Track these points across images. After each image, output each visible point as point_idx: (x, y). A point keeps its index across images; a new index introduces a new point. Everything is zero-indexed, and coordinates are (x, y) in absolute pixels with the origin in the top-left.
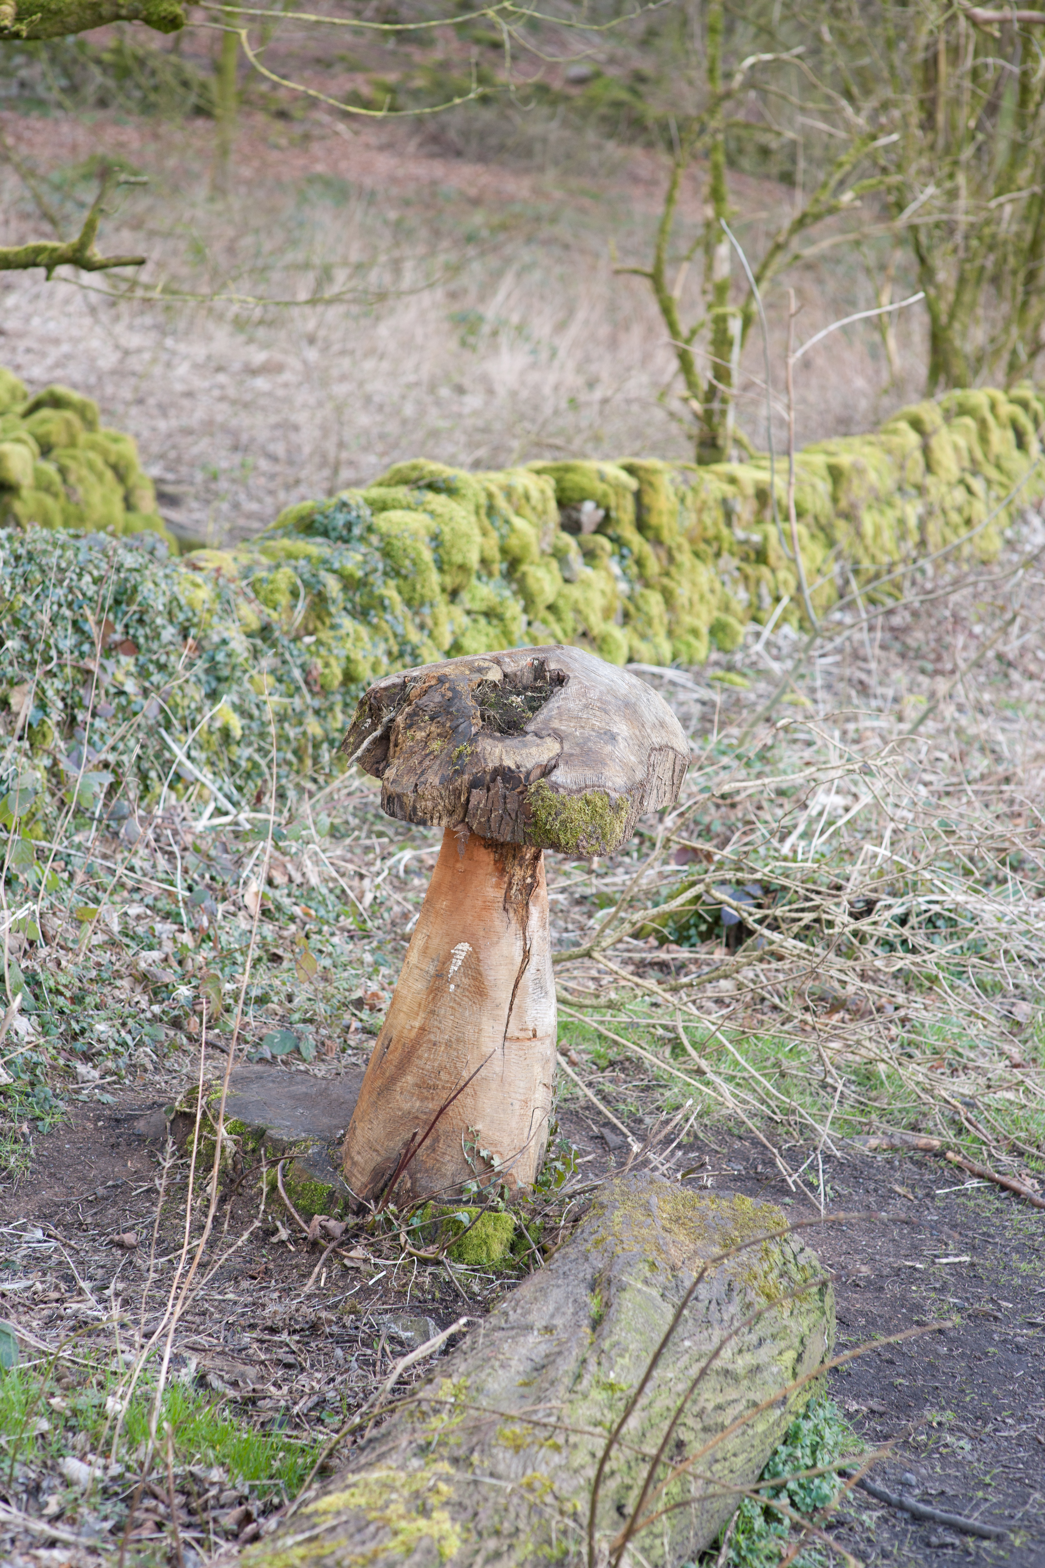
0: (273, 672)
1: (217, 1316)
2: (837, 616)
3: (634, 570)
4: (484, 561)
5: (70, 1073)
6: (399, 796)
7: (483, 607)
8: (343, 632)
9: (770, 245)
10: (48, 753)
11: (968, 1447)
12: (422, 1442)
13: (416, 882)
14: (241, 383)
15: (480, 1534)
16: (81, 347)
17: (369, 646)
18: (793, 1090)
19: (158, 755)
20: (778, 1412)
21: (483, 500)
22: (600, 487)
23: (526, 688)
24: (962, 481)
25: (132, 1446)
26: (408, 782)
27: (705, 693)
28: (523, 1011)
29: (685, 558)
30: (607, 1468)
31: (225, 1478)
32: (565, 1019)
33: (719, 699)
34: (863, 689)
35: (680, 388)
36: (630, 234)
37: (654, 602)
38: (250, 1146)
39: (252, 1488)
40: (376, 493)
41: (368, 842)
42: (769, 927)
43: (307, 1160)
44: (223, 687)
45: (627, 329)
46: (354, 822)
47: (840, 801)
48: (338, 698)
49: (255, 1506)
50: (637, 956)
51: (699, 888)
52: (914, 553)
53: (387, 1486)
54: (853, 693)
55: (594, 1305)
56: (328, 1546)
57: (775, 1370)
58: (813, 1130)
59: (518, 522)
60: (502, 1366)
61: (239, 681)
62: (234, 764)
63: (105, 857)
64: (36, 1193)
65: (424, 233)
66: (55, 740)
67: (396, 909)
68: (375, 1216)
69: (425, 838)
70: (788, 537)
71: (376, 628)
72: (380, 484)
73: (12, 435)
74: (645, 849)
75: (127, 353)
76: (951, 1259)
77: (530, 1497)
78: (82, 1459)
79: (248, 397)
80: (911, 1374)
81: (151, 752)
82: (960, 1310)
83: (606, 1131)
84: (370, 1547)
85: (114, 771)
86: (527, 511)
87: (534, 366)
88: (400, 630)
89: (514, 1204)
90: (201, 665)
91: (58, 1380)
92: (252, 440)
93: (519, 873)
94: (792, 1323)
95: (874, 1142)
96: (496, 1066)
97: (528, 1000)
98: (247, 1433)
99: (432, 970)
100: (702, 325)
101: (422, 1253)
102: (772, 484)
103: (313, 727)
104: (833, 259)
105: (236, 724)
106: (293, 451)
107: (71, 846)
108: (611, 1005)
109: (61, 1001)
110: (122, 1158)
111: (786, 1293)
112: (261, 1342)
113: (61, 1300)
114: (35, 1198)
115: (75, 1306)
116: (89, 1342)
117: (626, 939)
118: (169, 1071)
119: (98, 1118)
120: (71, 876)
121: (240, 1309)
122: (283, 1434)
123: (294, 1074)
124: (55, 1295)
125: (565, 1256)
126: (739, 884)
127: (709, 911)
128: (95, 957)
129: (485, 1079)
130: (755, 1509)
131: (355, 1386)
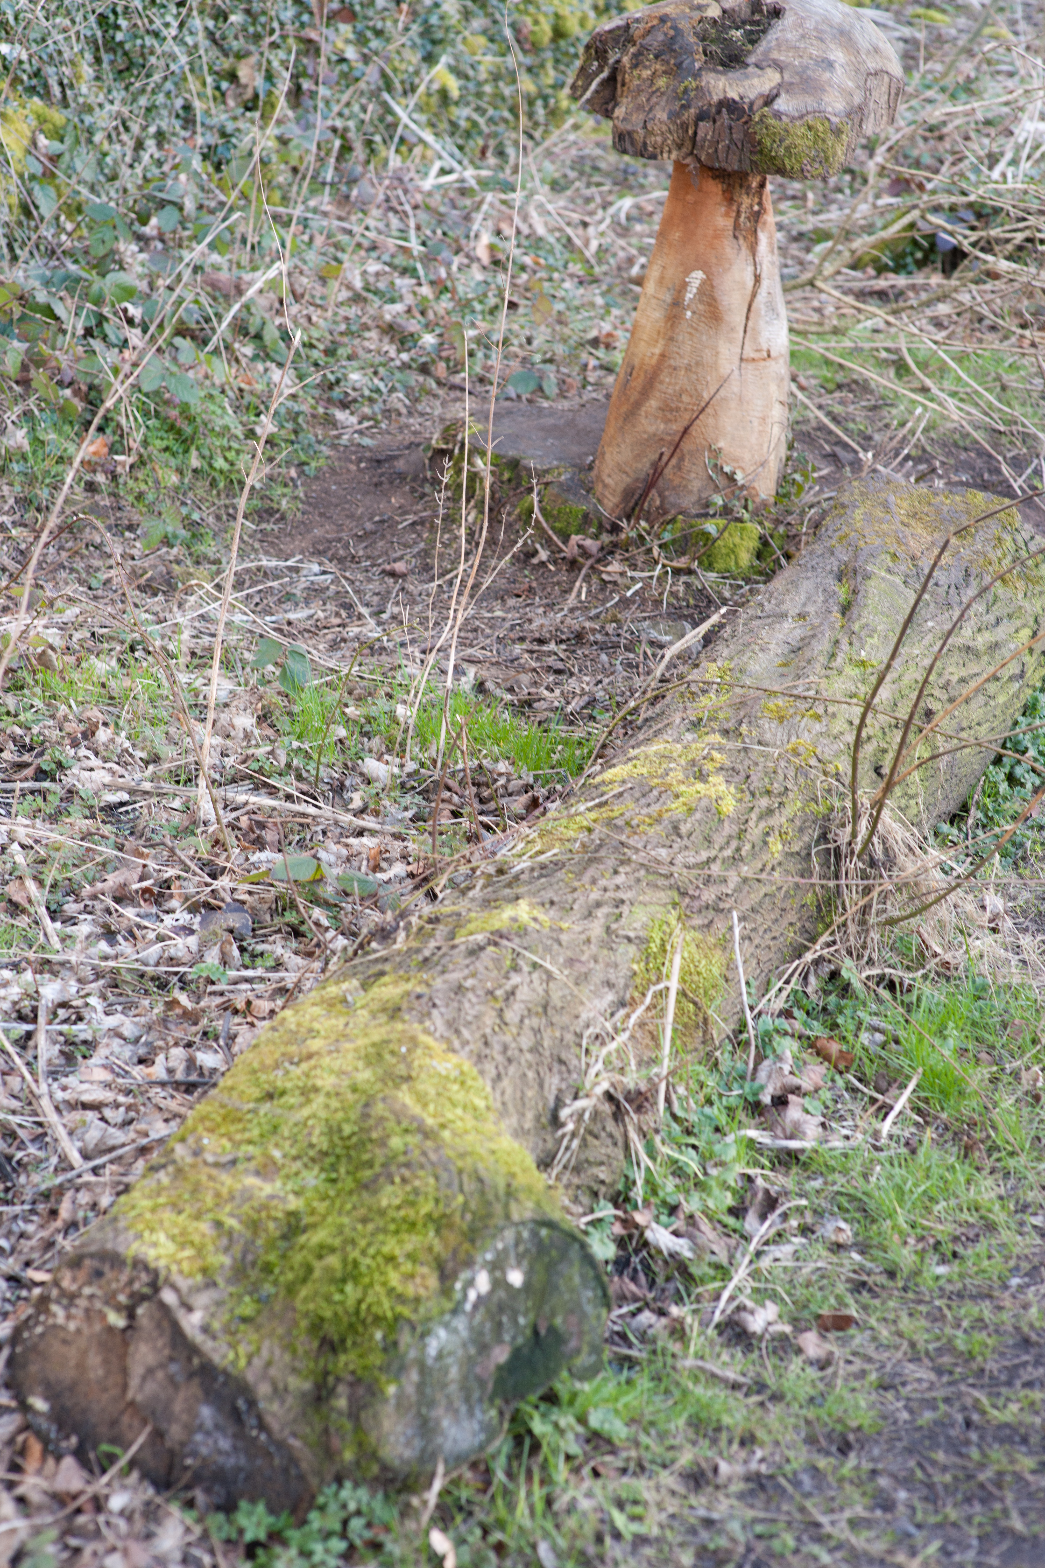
0: (484, 32)
1: (488, 631)
5: (329, 421)
6: (630, 133)
12: (693, 718)
13: (638, 228)
15: (753, 794)
18: (1014, 403)
19: (382, 119)
20: (1017, 685)
23: (744, 23)
25: (424, 746)
26: (637, 119)
27: (907, 31)
28: (757, 333)
30: (864, 734)
31: (511, 769)
32: (794, 347)
33: (921, 36)
38: (506, 476)
39: (536, 778)
41: (588, 192)
42: (982, 250)
43: (561, 484)
44: (438, 49)
46: (572, 175)
48: (548, 55)
49: (541, 792)
50: (857, 285)
51: (915, 214)
53: (665, 757)
55: (842, 593)
56: (618, 809)
57: (1012, 646)
58: (1036, 438)
60: (762, 650)
61: (453, 43)
62: (454, 125)
63: (340, 218)
64: (308, 531)
66: (284, 109)
67: (621, 254)
68: (628, 531)
69: (642, 186)
74: (857, 185)
77: (796, 761)
78: (380, 759)
83: (838, 450)
84: (655, 808)
85: (342, 137)
89: (757, 514)
90: (416, 28)
91: (350, 693)
93: (746, 201)
94: (1026, 604)
96: (734, 386)
97: (762, 323)
98: (527, 730)
99: (668, 298)
101: (675, 564)
103: (526, 84)
105: (454, 85)
107: (307, 209)
108: (836, 331)
109: (316, 354)
110: (386, 495)
111: (1019, 576)
112: (531, 652)
113: (343, 625)
114: (309, 536)
115: (356, 630)
116: (374, 660)
117: (845, 270)
118: (422, 414)
119: (360, 460)
120: (311, 239)
121: (507, 625)
122: (559, 730)
123: (541, 409)
124: (336, 621)
125: (811, 553)
126: (953, 209)
127: (924, 237)
128: (343, 311)
129: (724, 399)
130: (999, 775)
131: (621, 686)
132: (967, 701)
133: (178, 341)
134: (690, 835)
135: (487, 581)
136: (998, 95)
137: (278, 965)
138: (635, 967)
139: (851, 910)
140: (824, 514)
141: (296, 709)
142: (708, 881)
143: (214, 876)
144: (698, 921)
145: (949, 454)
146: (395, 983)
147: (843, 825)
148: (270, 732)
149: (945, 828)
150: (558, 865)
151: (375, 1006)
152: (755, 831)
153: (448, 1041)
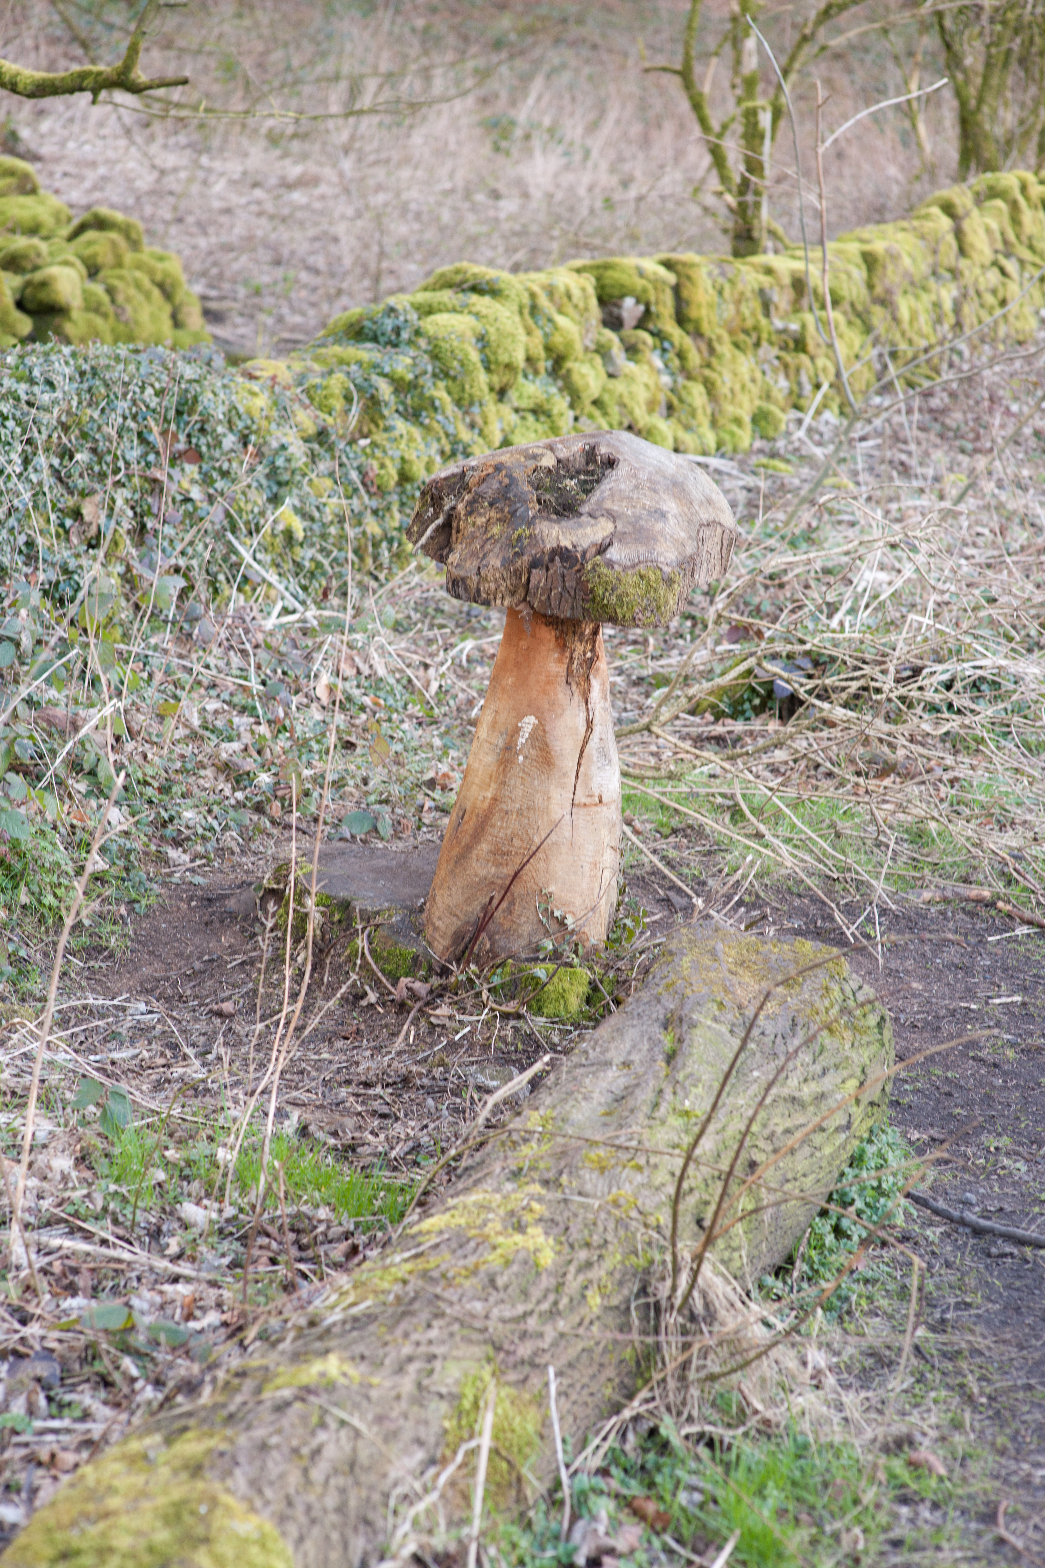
0: (331, 475)
1: (314, 1073)
2: (877, 400)
3: (676, 362)
4: (529, 360)
5: (161, 859)
6: (464, 580)
7: (531, 405)
8: (396, 433)
9: (797, 37)
10: (121, 560)
11: (1024, 1169)
12: (514, 1168)
13: (479, 670)
14: (278, 197)
15: (572, 1246)
16: (118, 167)
17: (422, 446)
18: (848, 850)
19: (225, 559)
20: (843, 1136)
21: (526, 300)
22: (640, 283)
23: (578, 472)
24: (995, 263)
25: (244, 1190)
26: (471, 565)
27: (750, 481)
28: (588, 778)
29: (725, 349)
30: (685, 1185)
31: (332, 1216)
32: (628, 791)
33: (763, 485)
34: (904, 470)
35: (714, 183)
36: (657, 31)
37: (697, 393)
38: (337, 917)
39: (357, 1225)
40: (421, 297)
41: (431, 634)
42: (818, 697)
43: (391, 927)
44: (283, 491)
45: (659, 127)
46: (416, 616)
47: (883, 576)
48: (395, 498)
49: (361, 1239)
50: (694, 731)
51: (752, 661)
52: (950, 336)
53: (484, 1207)
54: (895, 474)
55: (667, 1041)
56: (433, 1261)
57: (839, 1097)
58: (869, 886)
59: (561, 320)
60: (585, 1098)
61: (299, 485)
62: (298, 565)
63: (180, 656)
64: (136, 969)
65: (452, 40)
66: (127, 547)
67: (461, 696)
68: (458, 975)
69: (485, 629)
70: (824, 324)
71: (428, 429)
72: (425, 289)
73: (60, 258)
74: (697, 631)
75: (163, 172)
76: (1004, 1000)
77: (617, 1212)
78: (198, 1203)
79: (286, 211)
80: (968, 1104)
81: (218, 556)
82: (1013, 1045)
83: (672, 894)
84: (471, 1260)
85: (186, 576)
86: (569, 309)
87: (567, 167)
88: (451, 430)
89: (587, 960)
90: (262, 470)
91: (171, 1135)
92: (293, 253)
93: (579, 648)
94: (853, 1054)
95: (927, 895)
96: (566, 831)
97: (594, 769)
98: (348, 1174)
99: (501, 743)
100: (733, 119)
101: (503, 1008)
102: (807, 272)
103: (372, 527)
104: (861, 47)
105: (298, 526)
106: (334, 262)
107: (148, 647)
108: (671, 776)
109: (150, 792)
110: (216, 934)
111: (846, 1027)
112: (357, 1095)
113: (168, 1066)
114: (137, 975)
115: (181, 1070)
116: (197, 1102)
117: (683, 715)
118: (255, 853)
119: (191, 899)
120: (151, 676)
121: (335, 1067)
122: (382, 1176)
123: (373, 851)
124: (161, 1061)
125: (638, 1000)
126: (789, 657)
127: (761, 684)
128: (179, 749)
129: (555, 844)
130: (825, 1227)
131: (447, 1131)
132: (792, 1151)
133: (11, 776)
134: (506, 1288)
135: (314, 1023)
136: (838, 545)
137: (86, 1416)
138: (447, 1424)
139: (671, 1366)
140: (655, 958)
141: (116, 1151)
142: (524, 1335)
143: (24, 1322)
144: (513, 1376)
145: (783, 900)
146: (199, 1439)
147: (663, 1279)
148: (88, 1174)
149: (770, 1280)
150: (370, 1318)
151: (177, 1463)
152: (573, 1284)
153: (250, 1501)
